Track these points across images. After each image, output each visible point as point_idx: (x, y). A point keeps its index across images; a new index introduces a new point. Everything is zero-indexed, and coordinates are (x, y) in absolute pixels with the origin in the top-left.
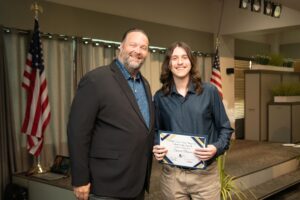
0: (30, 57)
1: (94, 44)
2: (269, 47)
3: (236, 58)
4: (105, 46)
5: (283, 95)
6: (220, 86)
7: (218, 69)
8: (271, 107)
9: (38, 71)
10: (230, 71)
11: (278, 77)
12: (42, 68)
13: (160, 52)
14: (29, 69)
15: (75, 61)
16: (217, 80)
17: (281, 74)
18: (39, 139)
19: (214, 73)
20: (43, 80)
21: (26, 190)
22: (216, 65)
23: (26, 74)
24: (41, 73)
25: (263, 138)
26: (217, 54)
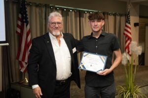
0: (20, 16)
1: (56, 8)
3: (140, 17)
4: (62, 10)
6: (130, 33)
7: (129, 23)
9: (25, 24)
10: (136, 25)
12: (27, 23)
14: (20, 23)
16: (129, 30)
18: (26, 63)
19: (126, 26)
20: (28, 30)
21: (19, 92)
22: (128, 21)
23: (18, 26)
24: (27, 26)
26: (129, 14)
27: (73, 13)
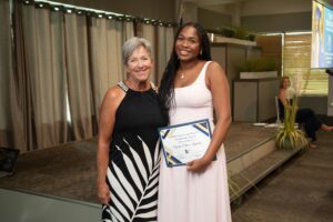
1: (37, 5)
2: (230, 18)
4: (51, 8)
5: (249, 70)
8: (236, 84)
11: (243, 51)
13: (117, 18)
15: (14, 26)
17: (245, 48)
27: (74, 16)
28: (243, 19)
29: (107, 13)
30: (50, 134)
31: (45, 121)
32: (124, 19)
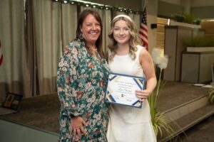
3: (159, 16)
5: (194, 46)
6: (146, 37)
7: (146, 24)
8: (184, 56)
10: (154, 26)
13: (99, 7)
16: (144, 32)
17: (192, 30)
19: (142, 27)
22: (143, 20)
25: (177, 79)
26: (145, 12)
28: (192, 9)
29: (92, 3)
30: (49, 85)
31: (46, 76)
32: (104, 8)
